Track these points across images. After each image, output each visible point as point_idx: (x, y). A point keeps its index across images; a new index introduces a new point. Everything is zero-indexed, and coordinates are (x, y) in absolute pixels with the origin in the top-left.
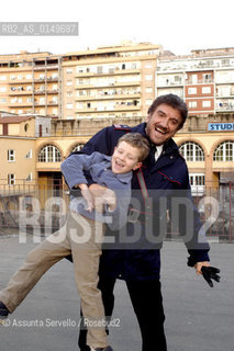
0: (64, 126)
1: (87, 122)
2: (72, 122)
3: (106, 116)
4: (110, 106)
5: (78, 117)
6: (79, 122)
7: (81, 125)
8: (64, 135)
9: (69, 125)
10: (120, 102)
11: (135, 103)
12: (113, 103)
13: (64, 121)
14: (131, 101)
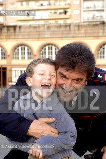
0: (8, 30)
1: (27, 27)
2: (15, 27)
3: (42, 23)
4: (46, 15)
5: (20, 24)
6: (20, 27)
7: (22, 30)
8: (8, 38)
9: (12, 30)
10: (53, 12)
11: (65, 13)
12: (48, 13)
13: (9, 27)
14: (62, 11)
